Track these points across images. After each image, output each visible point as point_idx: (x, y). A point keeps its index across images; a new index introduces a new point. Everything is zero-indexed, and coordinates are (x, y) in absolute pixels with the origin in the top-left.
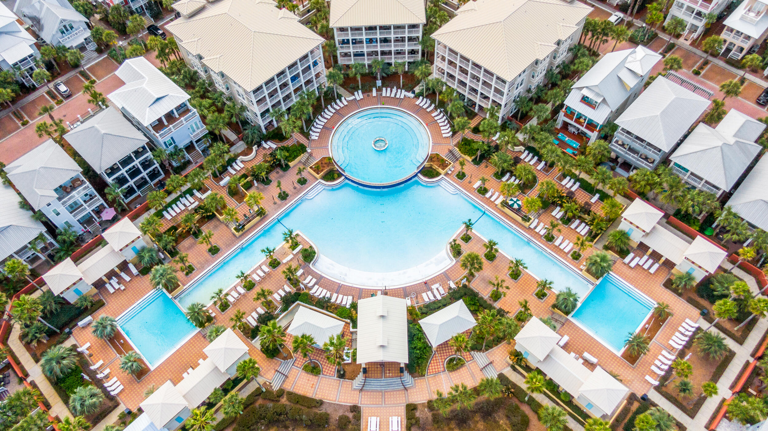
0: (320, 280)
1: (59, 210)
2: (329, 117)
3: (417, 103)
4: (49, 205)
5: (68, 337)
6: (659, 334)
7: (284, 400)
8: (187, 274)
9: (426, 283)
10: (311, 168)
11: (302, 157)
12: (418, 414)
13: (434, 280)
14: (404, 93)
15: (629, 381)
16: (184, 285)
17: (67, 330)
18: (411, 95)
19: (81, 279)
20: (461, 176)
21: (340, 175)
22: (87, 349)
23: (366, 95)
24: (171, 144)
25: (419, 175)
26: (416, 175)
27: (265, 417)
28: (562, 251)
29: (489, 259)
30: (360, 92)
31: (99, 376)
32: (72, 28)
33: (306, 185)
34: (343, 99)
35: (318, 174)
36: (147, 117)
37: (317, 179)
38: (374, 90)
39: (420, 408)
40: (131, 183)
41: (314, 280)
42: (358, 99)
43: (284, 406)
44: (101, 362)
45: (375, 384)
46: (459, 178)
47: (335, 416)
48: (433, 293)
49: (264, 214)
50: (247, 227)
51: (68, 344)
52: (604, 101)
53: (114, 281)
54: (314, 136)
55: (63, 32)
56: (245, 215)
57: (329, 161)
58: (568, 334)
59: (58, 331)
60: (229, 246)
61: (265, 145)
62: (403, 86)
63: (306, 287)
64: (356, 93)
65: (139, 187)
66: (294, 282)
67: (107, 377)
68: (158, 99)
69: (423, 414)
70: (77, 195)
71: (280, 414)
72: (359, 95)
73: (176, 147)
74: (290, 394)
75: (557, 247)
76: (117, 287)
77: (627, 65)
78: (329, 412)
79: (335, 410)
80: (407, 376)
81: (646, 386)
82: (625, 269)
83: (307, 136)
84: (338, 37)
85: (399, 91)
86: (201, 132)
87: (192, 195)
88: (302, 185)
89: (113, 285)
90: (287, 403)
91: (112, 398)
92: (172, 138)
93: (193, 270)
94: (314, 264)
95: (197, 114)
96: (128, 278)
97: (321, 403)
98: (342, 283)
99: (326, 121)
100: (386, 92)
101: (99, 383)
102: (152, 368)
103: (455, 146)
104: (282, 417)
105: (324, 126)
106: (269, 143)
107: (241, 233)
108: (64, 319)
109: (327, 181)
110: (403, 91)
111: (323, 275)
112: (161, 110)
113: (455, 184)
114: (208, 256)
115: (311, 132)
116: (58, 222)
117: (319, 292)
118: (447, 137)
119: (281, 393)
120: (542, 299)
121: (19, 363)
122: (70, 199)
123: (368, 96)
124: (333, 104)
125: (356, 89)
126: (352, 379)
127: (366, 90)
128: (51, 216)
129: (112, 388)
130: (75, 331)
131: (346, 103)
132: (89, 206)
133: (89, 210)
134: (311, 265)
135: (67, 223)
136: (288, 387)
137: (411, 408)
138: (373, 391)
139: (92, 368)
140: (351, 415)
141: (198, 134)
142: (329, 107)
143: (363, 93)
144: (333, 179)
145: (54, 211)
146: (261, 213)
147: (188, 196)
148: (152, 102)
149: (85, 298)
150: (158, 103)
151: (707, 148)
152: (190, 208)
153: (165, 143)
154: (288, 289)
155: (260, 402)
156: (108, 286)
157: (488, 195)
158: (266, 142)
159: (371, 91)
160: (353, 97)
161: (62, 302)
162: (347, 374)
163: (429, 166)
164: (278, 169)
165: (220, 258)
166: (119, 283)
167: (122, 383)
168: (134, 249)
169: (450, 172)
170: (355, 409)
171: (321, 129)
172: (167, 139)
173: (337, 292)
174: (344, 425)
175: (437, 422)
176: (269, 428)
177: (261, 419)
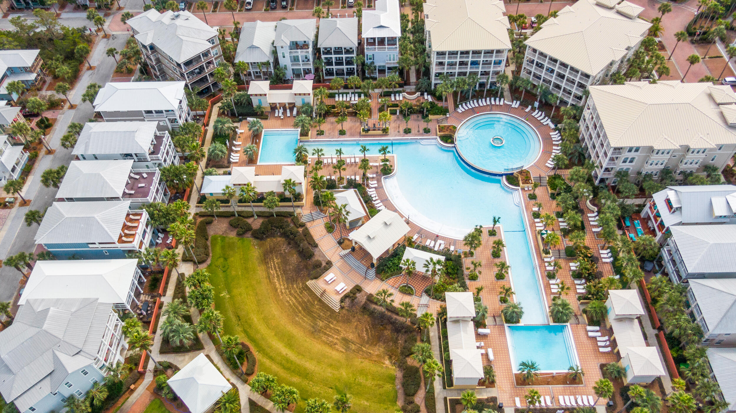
0: (379, 188)
1: (286, 55)
2: (481, 105)
3: (551, 134)
4: (282, 47)
5: (238, 122)
6: (559, 387)
7: (301, 230)
8: (318, 134)
9: (437, 236)
10: (439, 126)
11: (441, 117)
12: (358, 295)
13: (443, 238)
14: (549, 122)
15: (503, 390)
16: (311, 138)
17: (240, 117)
18: (552, 126)
19: (265, 95)
20: (533, 197)
21: (452, 142)
22: (241, 133)
23: (521, 107)
24: (370, 59)
25: (504, 177)
26: (501, 175)
27: (284, 228)
28: (550, 289)
29: (493, 255)
30: (518, 102)
31: (233, 148)
33: (427, 135)
34: (502, 99)
35: (439, 132)
36: (367, 33)
37: (437, 135)
38: (530, 107)
39: (362, 293)
40: (335, 67)
41: (376, 185)
42: (513, 106)
43: (298, 232)
44: (240, 143)
45: (353, 261)
46: (529, 197)
47: (317, 258)
48: (435, 244)
49: (386, 133)
50: (370, 132)
51: (236, 125)
52: (680, 209)
53: (281, 111)
54: (460, 110)
56: (374, 125)
57: (454, 129)
58: (491, 330)
59: (237, 115)
60: (352, 135)
61: (426, 96)
62: (553, 117)
63: (368, 186)
64: (515, 102)
65: (337, 74)
66: (365, 177)
67: (236, 152)
68: (381, 27)
69: (361, 298)
70: (300, 53)
71: (292, 234)
72: (516, 104)
73: (373, 63)
74: (307, 229)
75: (549, 284)
76: (280, 115)
77: (728, 197)
78: (315, 254)
79: (320, 256)
80: (372, 272)
81: (511, 403)
82: (582, 333)
83: (456, 106)
84: (528, 54)
85: (547, 118)
86: (394, 63)
87: (359, 96)
88: (425, 132)
89: (279, 113)
90: (301, 232)
91: (229, 162)
92: (373, 55)
93: (323, 134)
94: (385, 178)
95: (398, 50)
96: (289, 115)
97: (316, 246)
98: (389, 198)
99: (477, 105)
100: (536, 114)
101: (231, 151)
102: (258, 164)
103: (548, 176)
104: (291, 236)
105: (473, 108)
106: (429, 96)
107: (364, 133)
108: (245, 111)
109: (441, 140)
110: (549, 120)
111: (384, 187)
112: (379, 34)
113: (522, 198)
114: (337, 133)
115: (460, 106)
116: (282, 62)
117: (372, 192)
118: (549, 167)
119: (303, 225)
120: (502, 303)
121: (209, 118)
122: (295, 52)
123: (523, 109)
124: (493, 99)
125: (517, 99)
126: (343, 249)
127: (524, 105)
128: (280, 55)
129: (233, 158)
130: (244, 121)
131: (502, 103)
132: (303, 65)
133: (302, 67)
134: (383, 177)
135: (285, 66)
136: (308, 225)
137: (358, 289)
138: (348, 264)
139: (234, 142)
140: (324, 264)
141: (391, 63)
142: (488, 99)
143: (520, 105)
144: (446, 142)
145: (283, 53)
146: (385, 131)
147: (357, 95)
148: (377, 26)
149: (259, 107)
150: (379, 29)
151: (725, 291)
152: (352, 102)
153: (367, 55)
154: (358, 178)
155: (289, 220)
156: (277, 111)
157: (537, 220)
158: (428, 95)
159: (527, 107)
160: (511, 103)
161: (250, 103)
162: (343, 245)
163: (516, 176)
164: (420, 116)
165: (342, 138)
166: (283, 113)
167: (239, 159)
168: (303, 100)
169: (526, 189)
170: (329, 264)
171: (469, 109)
172: (371, 54)
173: (381, 202)
174: (318, 265)
175: (365, 308)
176: (280, 237)
177: (281, 228)
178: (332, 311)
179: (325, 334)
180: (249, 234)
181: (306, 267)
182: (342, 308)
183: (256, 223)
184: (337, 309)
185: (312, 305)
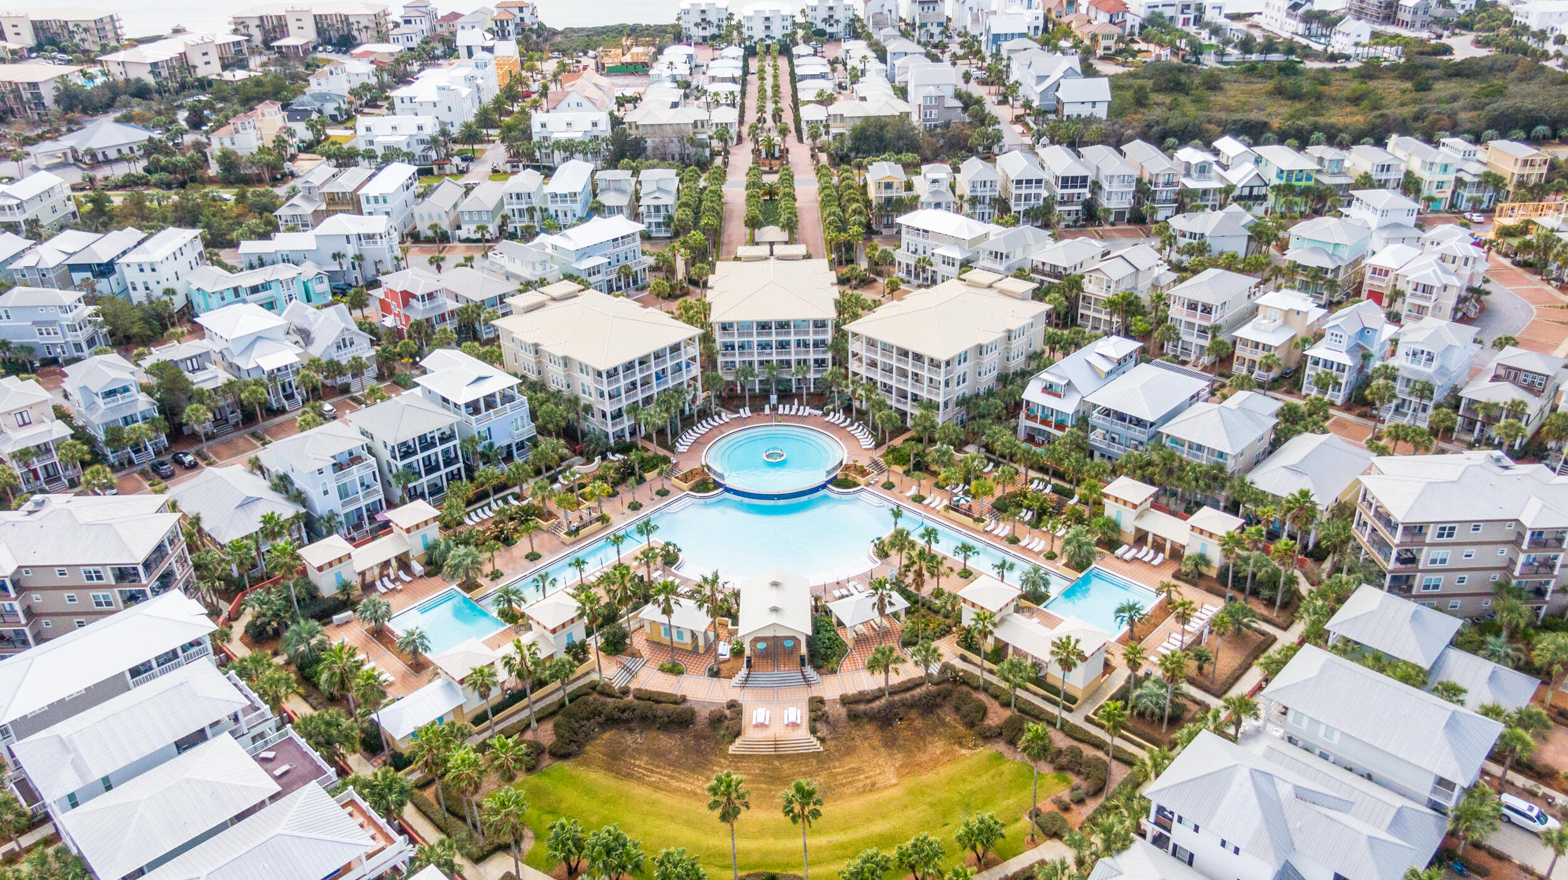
2: (703, 432)
3: (827, 419)
7: (630, 697)
8: (493, 579)
9: (837, 584)
10: (675, 478)
11: (665, 468)
12: (825, 709)
14: (808, 410)
16: (488, 589)
18: (818, 411)
20: (888, 486)
21: (718, 486)
23: (755, 412)
24: (485, 438)
25: (828, 485)
26: (824, 486)
27: (600, 713)
28: (1031, 550)
30: (747, 409)
32: (352, 343)
33: (669, 497)
34: (722, 416)
35: (683, 485)
36: (461, 397)
37: (685, 490)
38: (767, 407)
39: (829, 702)
40: (425, 480)
42: (744, 416)
43: (630, 703)
44: (364, 656)
45: (764, 675)
46: (885, 488)
47: (704, 712)
48: (848, 590)
49: (607, 521)
50: (582, 532)
52: (1069, 383)
53: (388, 579)
54: (682, 449)
55: (339, 347)
57: (703, 471)
60: (553, 552)
61: (611, 457)
62: (807, 402)
64: (741, 410)
65: (431, 494)
68: (480, 379)
69: (835, 710)
70: (355, 472)
71: (624, 711)
72: (745, 412)
73: (491, 445)
74: (639, 690)
75: (1024, 548)
76: (391, 586)
78: (695, 709)
79: (705, 707)
80: (809, 671)
82: (1118, 563)
83: (671, 448)
84: (719, 339)
85: (802, 407)
86: (525, 432)
87: (506, 502)
88: (662, 496)
89: (386, 584)
90: (635, 700)
92: (489, 429)
93: (502, 575)
94: (677, 567)
96: (408, 578)
97: (684, 699)
99: (698, 435)
100: (783, 410)
103: (881, 456)
104: (626, 715)
105: (695, 440)
106: (617, 455)
107: (573, 538)
109: (697, 492)
110: (807, 408)
112: (479, 392)
113: (879, 494)
114: (523, 561)
115: (677, 445)
116: (324, 505)
118: (869, 448)
119: (625, 692)
123: (758, 413)
124: (709, 419)
125: (742, 406)
126: (730, 677)
127: (757, 409)
131: (727, 420)
132: (364, 497)
133: (362, 504)
134: (673, 567)
135: (331, 510)
136: (636, 685)
137: (817, 703)
138: (759, 688)
140: (727, 711)
141: (521, 434)
142: (704, 422)
143: (751, 410)
144: (707, 491)
146: (603, 520)
148: (472, 380)
151: (1202, 413)
153: (479, 434)
155: (596, 696)
156: (378, 584)
157: (926, 502)
158: (613, 454)
159: (763, 410)
160: (737, 414)
162: (724, 674)
163: (843, 477)
164: (631, 481)
165: (542, 563)
166: (394, 582)
167: (394, 674)
168: (423, 538)
169: (873, 482)
170: (733, 705)
171: (692, 443)
172: (483, 429)
174: (717, 720)
175: (853, 717)
176: (604, 731)
177: (594, 715)
178: (816, 755)
179: (843, 785)
180: (546, 761)
181: (698, 737)
182: (822, 740)
183: (546, 734)
184: (818, 747)
185: (775, 769)
